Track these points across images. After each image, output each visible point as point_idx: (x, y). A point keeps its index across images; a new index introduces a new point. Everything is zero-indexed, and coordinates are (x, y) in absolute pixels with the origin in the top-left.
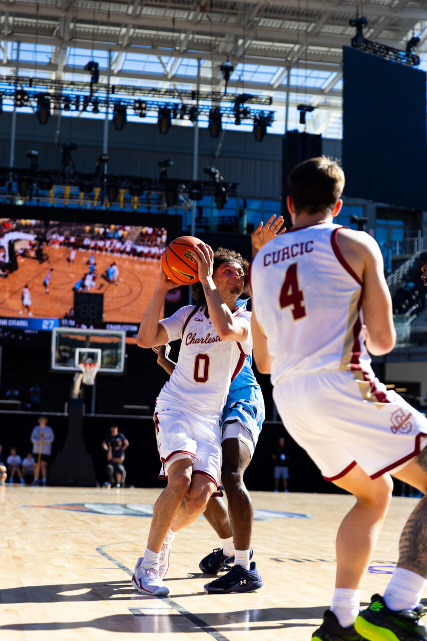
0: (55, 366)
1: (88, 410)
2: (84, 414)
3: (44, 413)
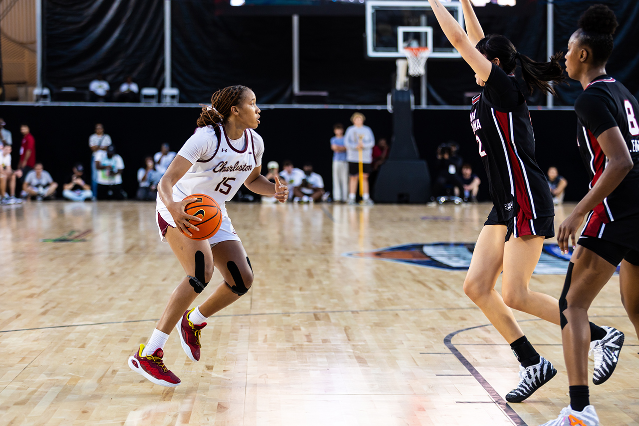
0: (371, 53)
1: (418, 102)
2: (413, 107)
3: (359, 107)
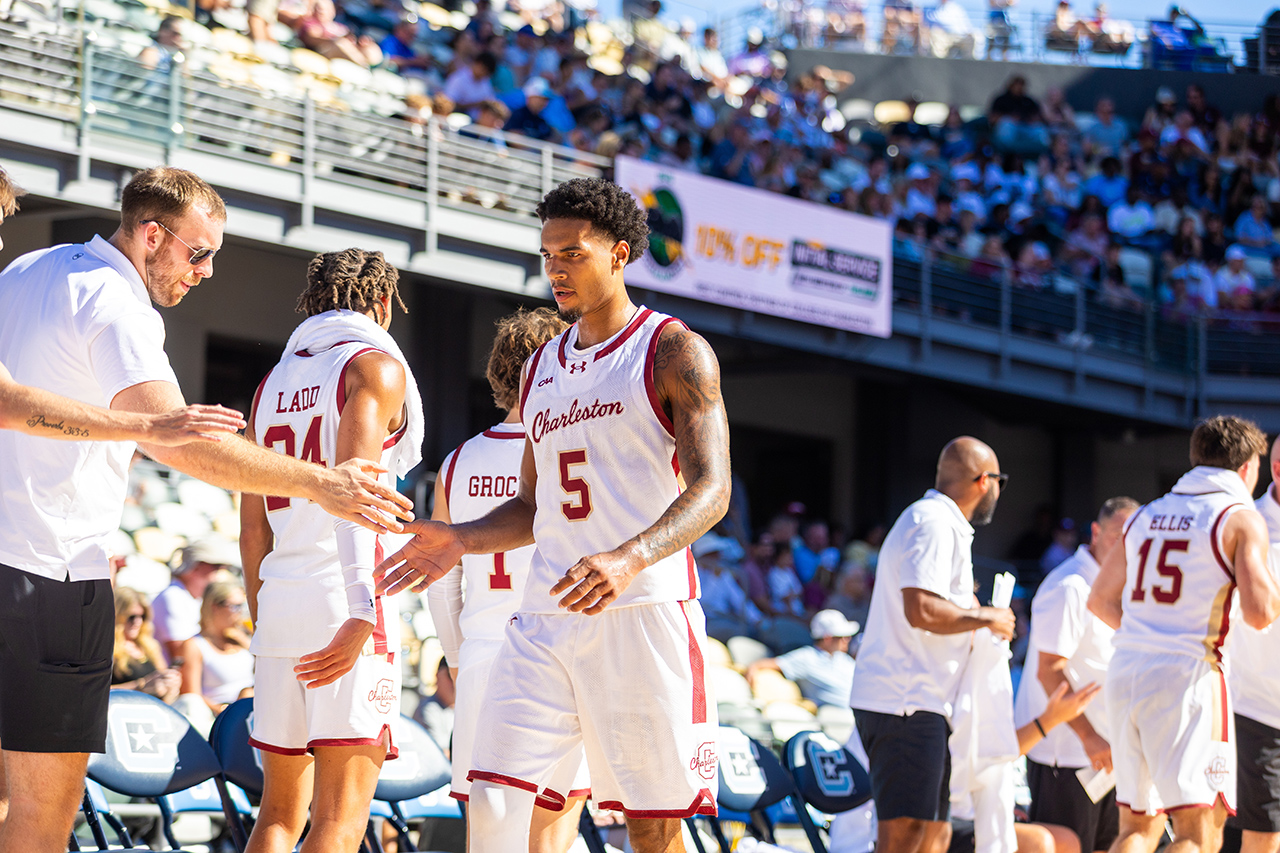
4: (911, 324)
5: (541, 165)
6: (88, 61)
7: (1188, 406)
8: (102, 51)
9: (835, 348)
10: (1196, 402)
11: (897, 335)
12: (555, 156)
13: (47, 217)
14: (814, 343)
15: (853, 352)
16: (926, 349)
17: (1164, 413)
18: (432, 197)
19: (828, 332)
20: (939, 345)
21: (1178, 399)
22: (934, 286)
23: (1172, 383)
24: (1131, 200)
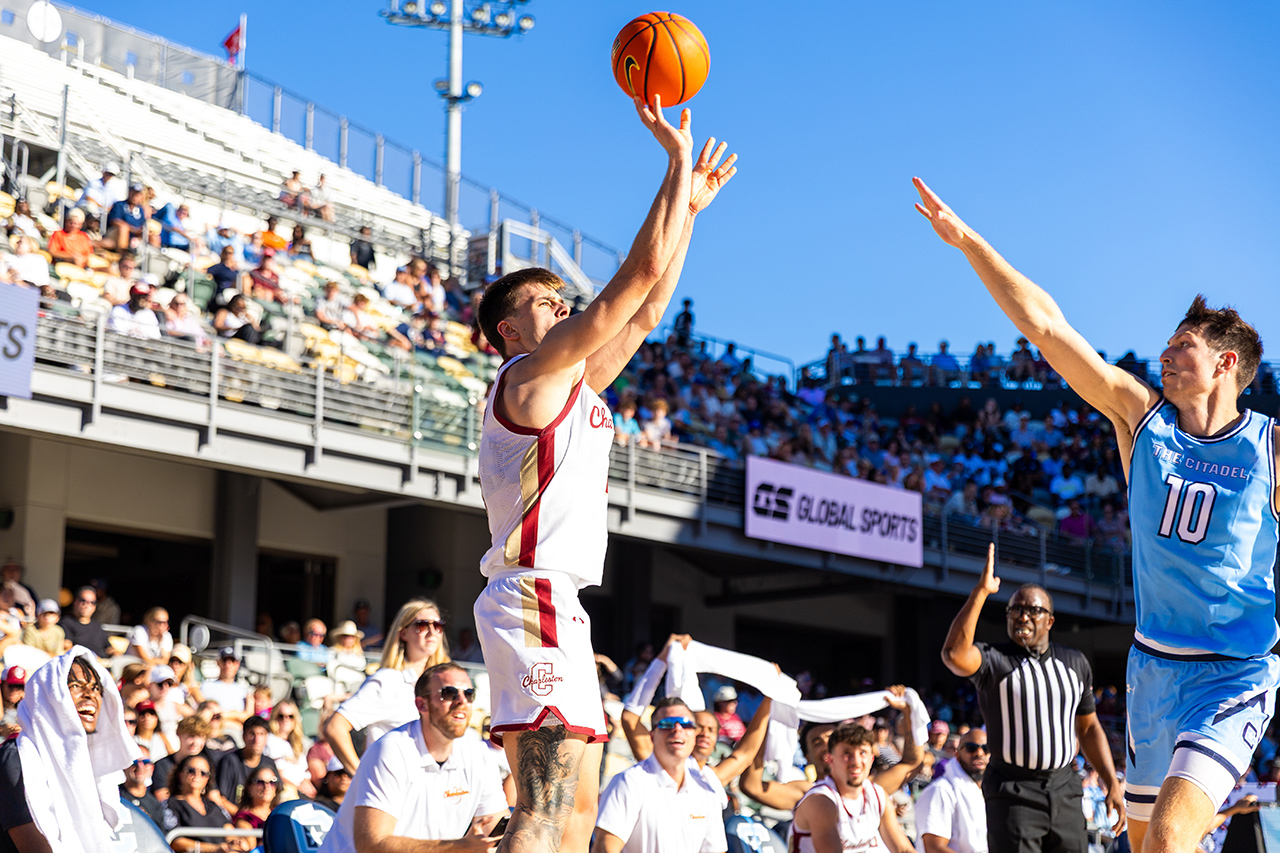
4: (936, 559)
5: (699, 463)
6: (416, 404)
7: (1115, 608)
8: (424, 398)
9: (888, 576)
10: (1119, 604)
11: (926, 565)
12: (708, 456)
13: (382, 507)
14: (874, 573)
15: (899, 578)
16: (946, 574)
17: (1097, 612)
18: (632, 485)
19: (883, 565)
20: (954, 571)
21: (1108, 604)
22: (949, 533)
23: (1104, 592)
24: (1067, 474)
